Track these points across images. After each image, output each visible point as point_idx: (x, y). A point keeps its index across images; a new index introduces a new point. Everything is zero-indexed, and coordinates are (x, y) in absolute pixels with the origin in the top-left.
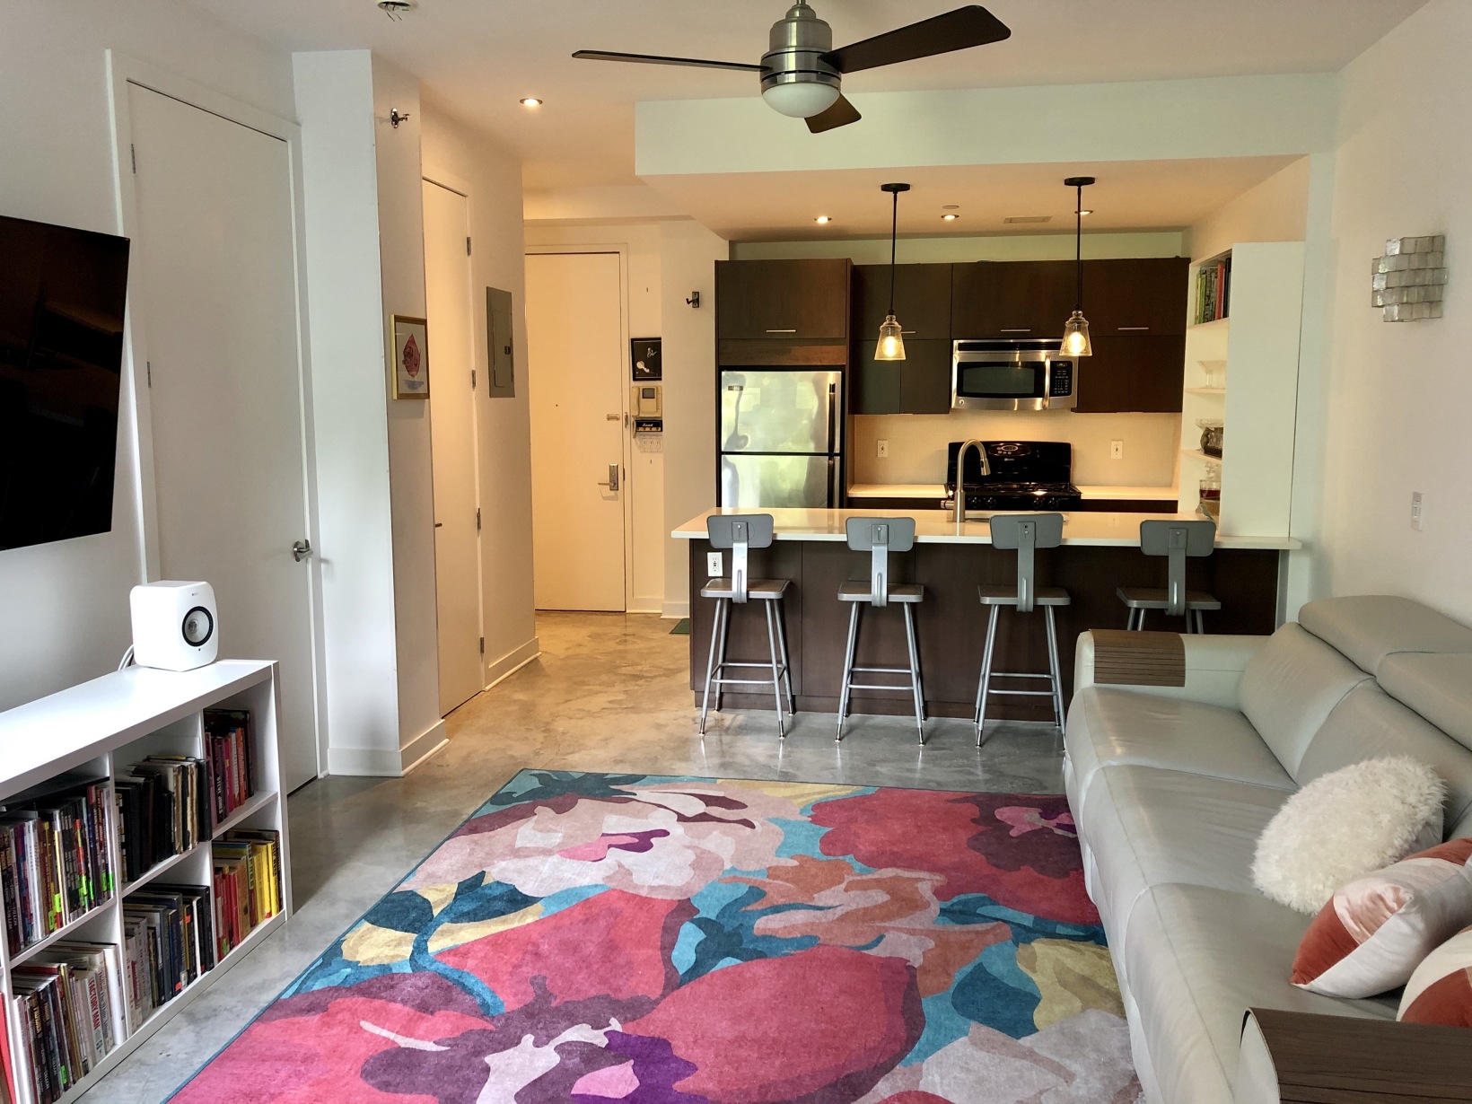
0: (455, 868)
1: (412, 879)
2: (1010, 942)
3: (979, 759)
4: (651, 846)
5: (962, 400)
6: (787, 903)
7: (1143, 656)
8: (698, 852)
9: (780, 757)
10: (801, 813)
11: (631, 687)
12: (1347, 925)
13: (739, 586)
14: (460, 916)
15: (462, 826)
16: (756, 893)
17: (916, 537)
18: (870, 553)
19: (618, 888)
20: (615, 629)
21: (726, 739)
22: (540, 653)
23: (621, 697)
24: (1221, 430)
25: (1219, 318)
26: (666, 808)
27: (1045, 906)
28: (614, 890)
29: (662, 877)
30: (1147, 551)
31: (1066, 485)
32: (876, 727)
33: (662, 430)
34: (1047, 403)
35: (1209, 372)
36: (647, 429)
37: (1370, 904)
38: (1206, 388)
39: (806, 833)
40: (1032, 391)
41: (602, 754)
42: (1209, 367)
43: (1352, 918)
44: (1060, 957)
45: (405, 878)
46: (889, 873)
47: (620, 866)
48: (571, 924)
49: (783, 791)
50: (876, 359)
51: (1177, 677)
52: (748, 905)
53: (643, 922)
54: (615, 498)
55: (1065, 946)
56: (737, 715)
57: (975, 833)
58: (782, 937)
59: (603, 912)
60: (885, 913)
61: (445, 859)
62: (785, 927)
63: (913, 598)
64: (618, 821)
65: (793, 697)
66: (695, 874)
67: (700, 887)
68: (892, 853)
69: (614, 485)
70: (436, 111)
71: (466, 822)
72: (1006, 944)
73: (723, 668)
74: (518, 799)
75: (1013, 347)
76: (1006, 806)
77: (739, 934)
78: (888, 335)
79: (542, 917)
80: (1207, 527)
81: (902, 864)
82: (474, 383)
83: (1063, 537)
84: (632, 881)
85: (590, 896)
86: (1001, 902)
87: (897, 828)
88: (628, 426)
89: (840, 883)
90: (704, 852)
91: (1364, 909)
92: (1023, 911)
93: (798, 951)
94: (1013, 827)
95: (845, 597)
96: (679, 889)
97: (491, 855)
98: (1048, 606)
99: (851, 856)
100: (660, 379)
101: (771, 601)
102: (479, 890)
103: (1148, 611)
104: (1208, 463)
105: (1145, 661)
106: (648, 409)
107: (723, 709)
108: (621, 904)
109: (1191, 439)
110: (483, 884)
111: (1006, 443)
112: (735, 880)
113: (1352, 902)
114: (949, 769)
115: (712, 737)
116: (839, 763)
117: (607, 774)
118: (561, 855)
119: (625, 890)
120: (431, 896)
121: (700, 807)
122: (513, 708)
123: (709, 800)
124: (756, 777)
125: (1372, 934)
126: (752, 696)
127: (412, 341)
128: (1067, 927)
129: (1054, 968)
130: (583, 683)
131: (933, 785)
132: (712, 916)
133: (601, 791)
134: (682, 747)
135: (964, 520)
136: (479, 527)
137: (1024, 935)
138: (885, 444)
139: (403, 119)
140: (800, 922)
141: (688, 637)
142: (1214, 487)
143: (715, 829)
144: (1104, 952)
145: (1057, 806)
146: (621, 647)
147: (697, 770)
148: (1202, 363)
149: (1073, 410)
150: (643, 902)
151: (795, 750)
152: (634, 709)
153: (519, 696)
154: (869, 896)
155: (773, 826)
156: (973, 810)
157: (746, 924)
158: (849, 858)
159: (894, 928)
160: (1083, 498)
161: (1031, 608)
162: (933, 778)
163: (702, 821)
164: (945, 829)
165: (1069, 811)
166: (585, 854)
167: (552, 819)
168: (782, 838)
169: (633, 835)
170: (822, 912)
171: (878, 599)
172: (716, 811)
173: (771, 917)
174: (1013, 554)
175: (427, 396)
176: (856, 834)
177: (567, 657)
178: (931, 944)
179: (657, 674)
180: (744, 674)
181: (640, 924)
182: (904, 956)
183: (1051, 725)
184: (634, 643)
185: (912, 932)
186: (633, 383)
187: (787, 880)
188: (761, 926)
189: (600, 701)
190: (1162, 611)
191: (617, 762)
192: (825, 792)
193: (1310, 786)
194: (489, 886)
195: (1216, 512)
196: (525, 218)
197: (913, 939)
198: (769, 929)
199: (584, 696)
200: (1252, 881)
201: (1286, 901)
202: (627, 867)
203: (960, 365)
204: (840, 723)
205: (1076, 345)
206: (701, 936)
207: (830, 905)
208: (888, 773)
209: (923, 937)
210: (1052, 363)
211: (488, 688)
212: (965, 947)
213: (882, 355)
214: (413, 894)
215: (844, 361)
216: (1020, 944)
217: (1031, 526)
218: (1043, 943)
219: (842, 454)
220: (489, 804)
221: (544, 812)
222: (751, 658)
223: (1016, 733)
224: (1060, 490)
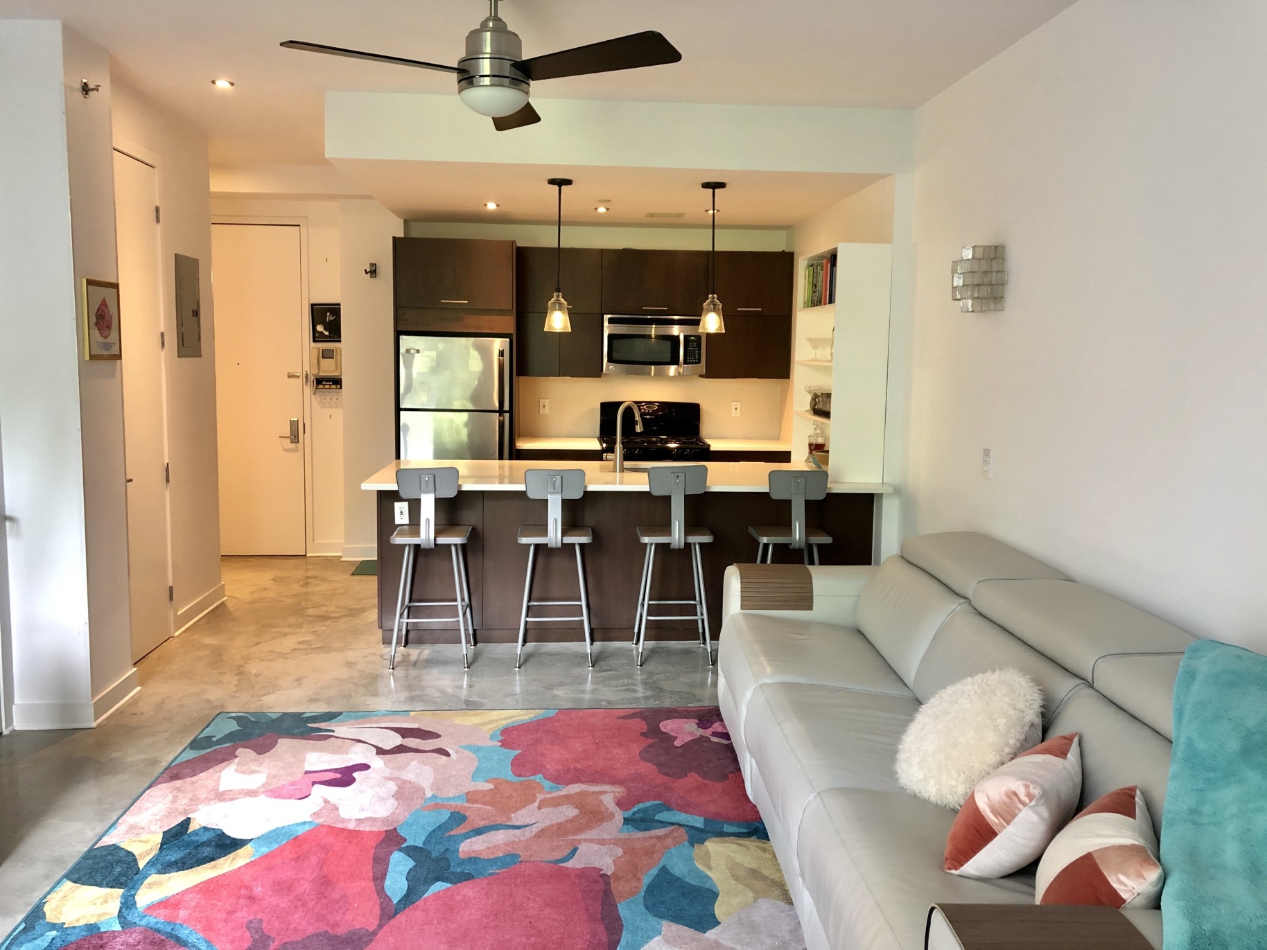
0: (158, 817)
1: (113, 832)
2: (686, 843)
3: (639, 678)
4: (354, 780)
5: (612, 366)
6: (488, 825)
7: (780, 585)
8: (400, 782)
9: (465, 686)
10: (490, 739)
11: (319, 627)
12: (989, 818)
13: (427, 534)
14: (168, 866)
15: (162, 773)
16: (458, 818)
17: (586, 487)
18: (547, 501)
19: (326, 823)
20: (296, 572)
21: (412, 672)
22: (226, 598)
23: (309, 638)
24: (829, 395)
25: (825, 304)
26: (364, 742)
27: (712, 808)
28: (322, 826)
29: (368, 810)
30: (774, 496)
31: (697, 438)
32: (550, 654)
33: (341, 388)
34: (681, 370)
35: (815, 347)
36: (327, 386)
37: (1006, 799)
38: (813, 360)
39: (498, 757)
40: (669, 360)
41: (297, 693)
42: (816, 343)
43: (992, 812)
44: (730, 854)
45: (107, 831)
46: (575, 788)
47: (326, 801)
48: (283, 863)
49: (470, 720)
50: (545, 330)
51: (806, 602)
52: (452, 830)
53: (354, 855)
54: (296, 450)
55: (733, 843)
56: (424, 650)
57: (645, 745)
58: (486, 858)
59: (314, 849)
60: (576, 826)
61: (147, 809)
62: (488, 848)
63: (585, 540)
64: (319, 759)
65: (475, 631)
66: (398, 805)
67: (405, 817)
68: (576, 770)
69: (294, 438)
70: (125, 84)
71: (166, 769)
72: (684, 846)
73: (409, 608)
74: (220, 742)
75: (650, 322)
76: (669, 719)
77: (447, 860)
78: (556, 310)
79: (253, 859)
80: (821, 475)
81: (586, 779)
82: (163, 344)
83: (707, 485)
84: (339, 815)
85: (299, 834)
86: (675, 808)
87: (578, 746)
88: (309, 384)
89: (533, 801)
90: (405, 782)
91: (1002, 803)
92: (695, 814)
93: (503, 870)
94: (677, 738)
95: (524, 540)
96: (385, 820)
97: (195, 801)
98: (695, 544)
99: (540, 776)
100: (340, 341)
101: (456, 545)
102: (185, 837)
103: (775, 545)
104: (815, 421)
105: (782, 590)
106: (328, 368)
107: (409, 645)
108: (331, 839)
109: (800, 401)
110: (189, 831)
111: (647, 403)
112: (436, 806)
113: (991, 799)
114: (616, 689)
115: (399, 672)
116: (518, 689)
117: (304, 713)
118: (267, 796)
119: (333, 825)
120: (136, 848)
121: (397, 740)
122: (202, 653)
123: (404, 733)
124: (446, 708)
125: (1008, 825)
126: (437, 631)
127: (104, 304)
128: (732, 825)
129: (726, 864)
130: (272, 626)
131: (604, 704)
132: (419, 843)
133: (300, 730)
134: (371, 682)
135: (623, 470)
136: (168, 481)
137: (697, 836)
138: (547, 402)
139: (93, 90)
140: (501, 842)
141: (375, 578)
142: (820, 441)
143: (412, 760)
144: (765, 846)
145: (711, 716)
146: (304, 590)
147: (390, 704)
148: (810, 340)
149: (701, 376)
150: (351, 836)
151: (480, 680)
152: (325, 649)
153: (209, 641)
154: (561, 812)
155: (467, 752)
156: (640, 725)
157: (452, 849)
158: (539, 778)
159: (585, 840)
160: (712, 449)
161: (682, 546)
162: (604, 698)
163: (400, 753)
164: (620, 745)
165: (722, 720)
166: (290, 793)
167: (253, 760)
168: (476, 763)
169: (335, 771)
170: (520, 830)
171: (554, 541)
172: (412, 742)
173: (474, 839)
174: (667, 500)
175: (119, 357)
176: (542, 754)
177: (253, 601)
178: (620, 852)
179: (343, 614)
180: (429, 612)
181: (351, 857)
182: (598, 866)
183: (696, 644)
184: (317, 585)
185: (602, 842)
186: (313, 345)
187: (485, 803)
188: (466, 849)
189: (289, 643)
190: (786, 546)
191: (313, 700)
192: (511, 717)
193: (937, 697)
194: (196, 833)
195: (826, 463)
196: (212, 190)
197: (604, 849)
198: (474, 851)
199: (274, 638)
200: (897, 780)
201: (926, 796)
202: (332, 802)
203: (610, 336)
204: (519, 653)
205: (712, 323)
206: (411, 863)
207: (526, 824)
208: (564, 696)
209: (612, 846)
210: (686, 337)
211: (177, 634)
212: (649, 852)
213: (550, 327)
214: (115, 848)
215: (511, 330)
216: (695, 845)
217: (682, 476)
218: (714, 842)
219: (511, 411)
220: (188, 749)
221: (244, 753)
222: (436, 597)
223: (669, 652)
224: (692, 443)
